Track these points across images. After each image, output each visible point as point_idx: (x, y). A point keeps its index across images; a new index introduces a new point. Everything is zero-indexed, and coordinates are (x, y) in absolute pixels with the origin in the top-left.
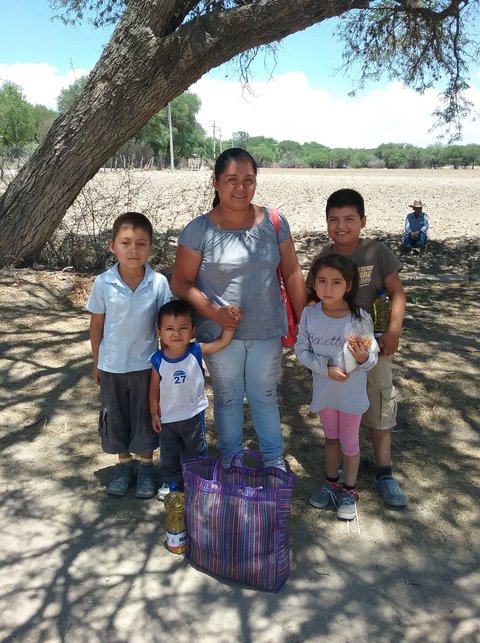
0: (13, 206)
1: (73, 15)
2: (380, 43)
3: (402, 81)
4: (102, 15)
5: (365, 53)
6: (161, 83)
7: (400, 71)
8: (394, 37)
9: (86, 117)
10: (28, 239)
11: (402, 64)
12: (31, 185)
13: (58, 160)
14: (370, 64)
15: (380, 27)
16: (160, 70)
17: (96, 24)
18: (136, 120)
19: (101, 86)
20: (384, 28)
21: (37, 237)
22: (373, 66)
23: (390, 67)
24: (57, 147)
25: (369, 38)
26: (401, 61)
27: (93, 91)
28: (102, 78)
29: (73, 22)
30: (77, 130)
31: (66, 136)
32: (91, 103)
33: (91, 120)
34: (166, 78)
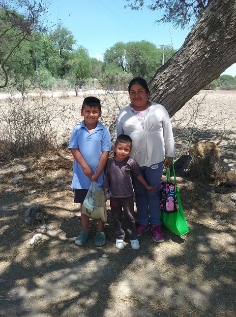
1: (138, 3)
9: (185, 66)
13: (160, 98)
19: (198, 43)
24: (161, 88)
27: (191, 47)
28: (199, 37)
29: (137, 8)
30: (177, 76)
31: (168, 80)
32: (189, 56)
33: (188, 68)
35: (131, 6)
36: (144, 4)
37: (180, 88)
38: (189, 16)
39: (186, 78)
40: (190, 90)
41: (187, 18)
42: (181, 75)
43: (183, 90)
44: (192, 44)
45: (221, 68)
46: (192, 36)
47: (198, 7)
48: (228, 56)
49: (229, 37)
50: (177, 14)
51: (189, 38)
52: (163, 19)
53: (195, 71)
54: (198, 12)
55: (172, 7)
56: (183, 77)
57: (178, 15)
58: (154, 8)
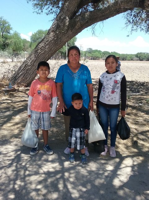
0: (24, 69)
1: (40, 11)
2: (137, 20)
3: (145, 32)
4: (49, 11)
5: (132, 23)
6: (70, 33)
7: (144, 29)
8: (142, 18)
9: (47, 43)
10: (28, 79)
11: (145, 26)
12: (30, 63)
13: (38, 55)
14: (134, 26)
15: (138, 15)
16: (70, 29)
17: (47, 14)
18: (62, 44)
19: (52, 33)
20: (139, 15)
21: (31, 78)
22: (135, 27)
23: (141, 28)
24: (38, 51)
25: (134, 18)
26: (144, 25)
27: (49, 35)
30: (44, 47)
31: (41, 48)
32: (49, 38)
34: (71, 31)
35: (37, 12)
36: (43, 12)
37: (46, 52)
46: (50, 31)
53: (51, 45)
56: (47, 47)
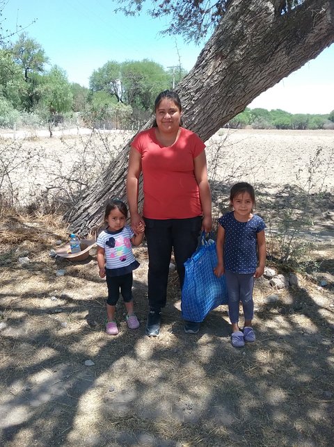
1: (135, 6)
4: (161, 6)
6: (282, 58)
9: (198, 95)
16: (282, 45)
19: (215, 63)
27: (206, 68)
28: (216, 56)
29: (133, 13)
30: (187, 109)
32: (204, 81)
33: (203, 98)
34: (288, 54)
35: (125, 9)
36: (143, 8)
37: (192, 126)
38: (205, 26)
39: (199, 113)
40: (206, 128)
41: (203, 29)
42: (192, 107)
43: (196, 127)
44: (206, 64)
45: (247, 97)
46: (207, 54)
47: (217, 14)
48: (255, 82)
49: (255, 56)
50: (189, 23)
51: (203, 56)
52: (170, 30)
53: (211, 102)
54: (218, 21)
55: (182, 14)
56: (196, 110)
57: (191, 25)
58: (157, 15)
